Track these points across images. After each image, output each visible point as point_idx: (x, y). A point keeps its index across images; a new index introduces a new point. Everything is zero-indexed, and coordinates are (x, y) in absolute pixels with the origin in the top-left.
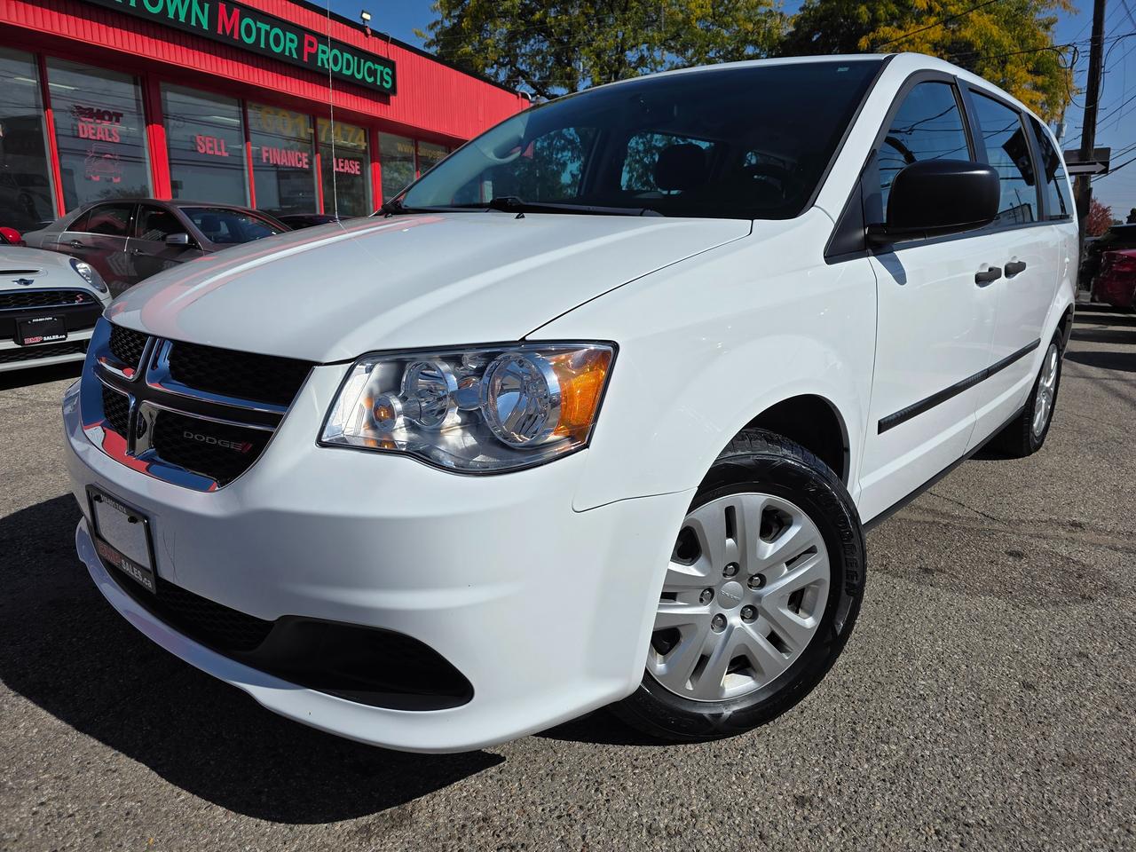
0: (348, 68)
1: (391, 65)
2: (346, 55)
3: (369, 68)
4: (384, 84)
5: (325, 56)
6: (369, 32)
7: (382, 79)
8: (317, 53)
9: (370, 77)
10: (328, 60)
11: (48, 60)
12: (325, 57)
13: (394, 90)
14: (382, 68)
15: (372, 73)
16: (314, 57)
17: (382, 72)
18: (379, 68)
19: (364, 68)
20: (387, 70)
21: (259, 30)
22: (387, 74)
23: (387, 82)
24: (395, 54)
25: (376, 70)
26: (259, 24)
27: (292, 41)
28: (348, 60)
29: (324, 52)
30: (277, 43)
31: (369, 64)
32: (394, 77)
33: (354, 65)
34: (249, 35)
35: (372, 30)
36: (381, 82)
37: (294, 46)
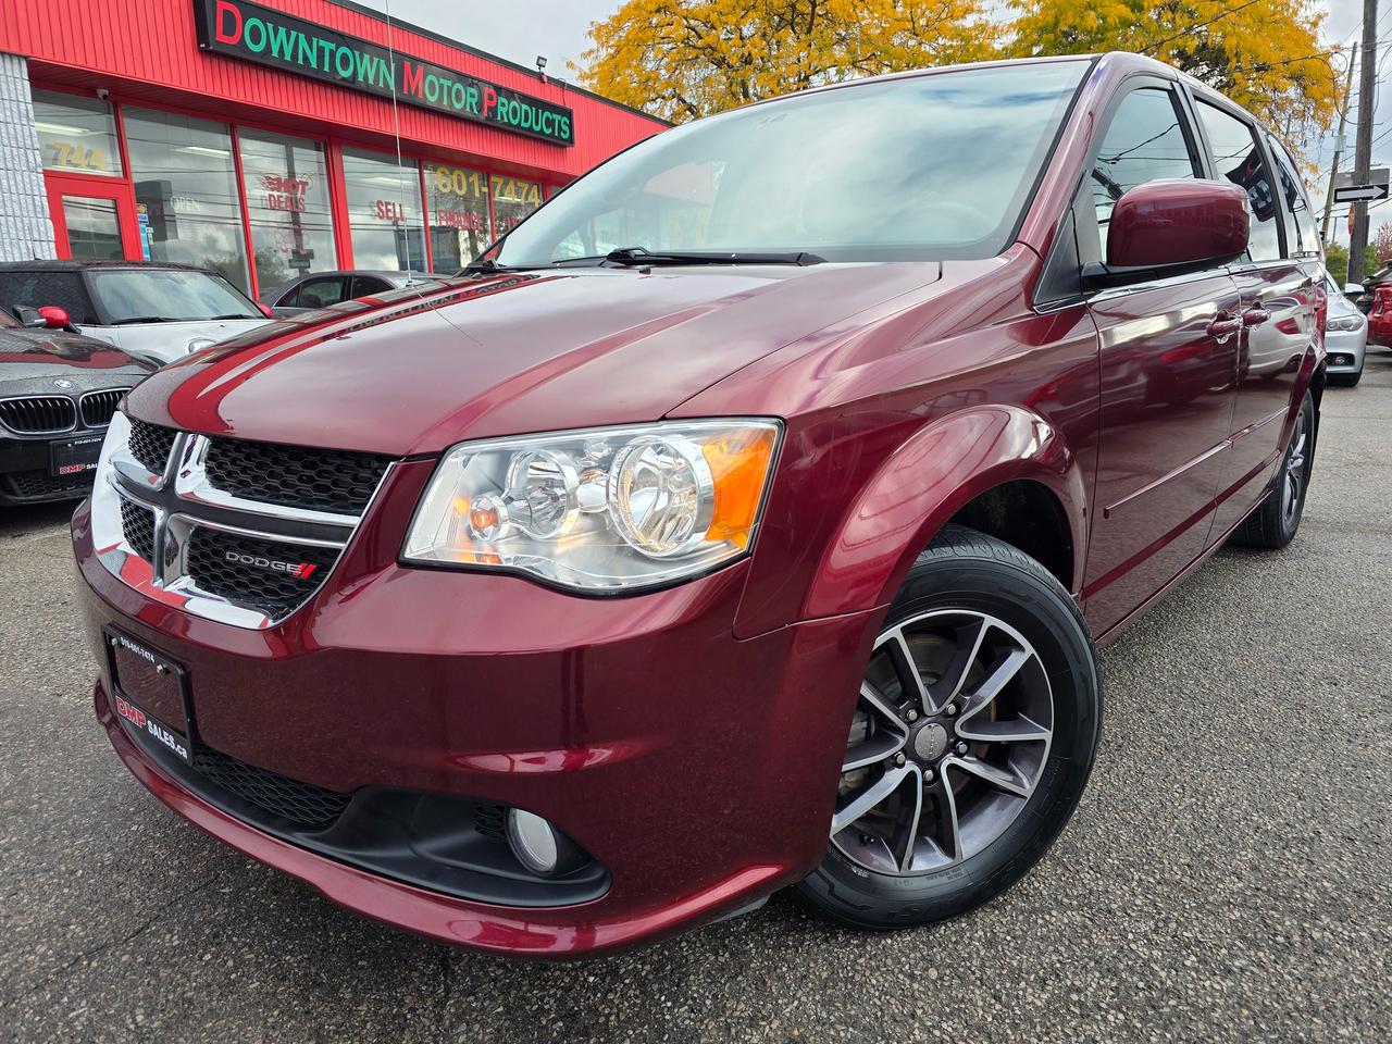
0: (526, 121)
1: (568, 114)
2: (524, 107)
3: (547, 118)
4: (562, 134)
5: (505, 108)
6: (546, 80)
7: (560, 129)
8: (497, 106)
9: (548, 128)
10: (507, 114)
11: (240, 129)
12: (504, 110)
13: (571, 140)
14: (559, 117)
15: (550, 123)
16: (493, 110)
17: (559, 122)
18: (557, 117)
19: (542, 120)
20: (565, 119)
21: (441, 86)
22: (565, 123)
23: (565, 133)
24: (570, 101)
25: (554, 120)
26: (442, 81)
27: (472, 96)
28: (526, 112)
29: (503, 105)
30: (458, 98)
31: (547, 114)
32: (571, 126)
33: (532, 117)
34: (432, 94)
35: (548, 77)
36: (559, 133)
37: (474, 101)
